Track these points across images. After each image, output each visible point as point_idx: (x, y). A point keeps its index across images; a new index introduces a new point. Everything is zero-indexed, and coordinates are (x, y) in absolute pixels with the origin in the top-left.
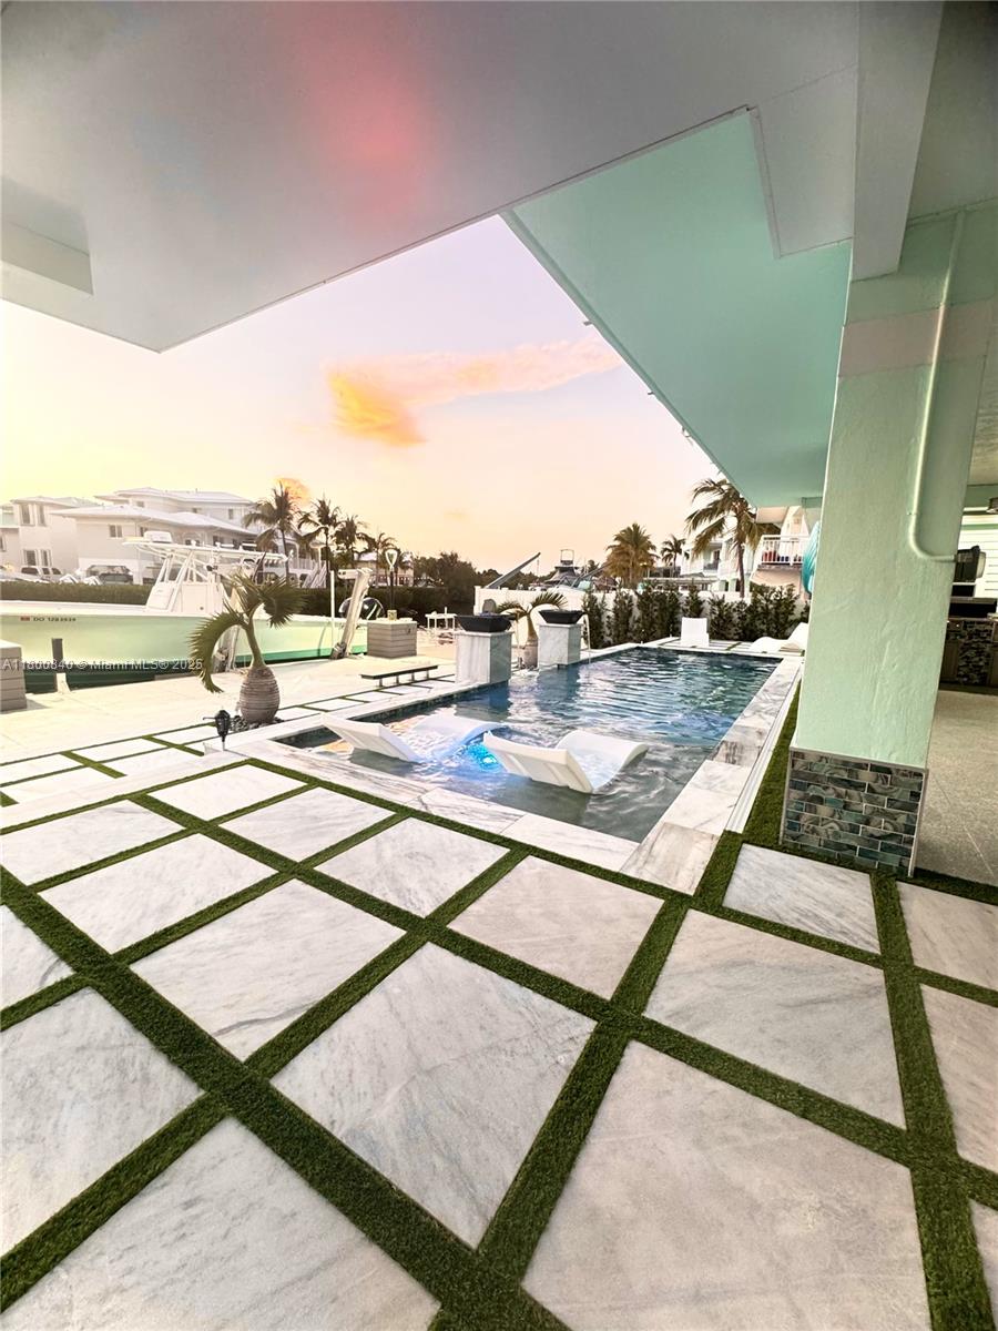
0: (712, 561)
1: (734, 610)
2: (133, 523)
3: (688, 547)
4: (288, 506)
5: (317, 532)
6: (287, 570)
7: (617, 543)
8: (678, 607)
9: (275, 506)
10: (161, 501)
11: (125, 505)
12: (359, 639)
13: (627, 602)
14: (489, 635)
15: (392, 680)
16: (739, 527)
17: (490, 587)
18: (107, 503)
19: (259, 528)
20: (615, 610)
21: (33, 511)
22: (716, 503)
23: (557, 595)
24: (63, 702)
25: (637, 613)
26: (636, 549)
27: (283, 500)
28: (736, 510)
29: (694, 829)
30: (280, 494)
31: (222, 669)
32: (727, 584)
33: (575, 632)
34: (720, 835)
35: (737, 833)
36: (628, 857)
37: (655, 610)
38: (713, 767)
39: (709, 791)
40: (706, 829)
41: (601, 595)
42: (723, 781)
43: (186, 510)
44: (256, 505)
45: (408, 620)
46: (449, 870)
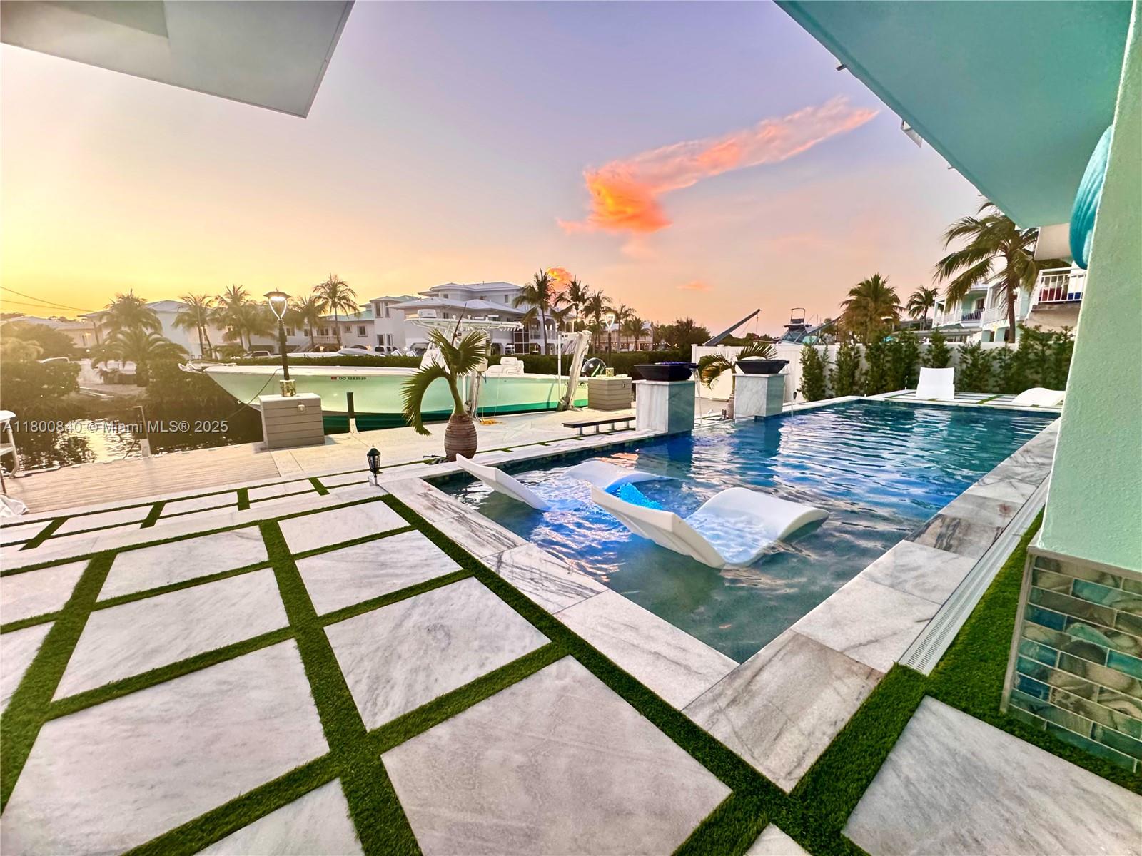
0: (973, 309)
1: (994, 358)
2: (439, 310)
3: (941, 297)
4: (546, 288)
5: (569, 309)
6: (546, 341)
7: (853, 298)
8: (919, 357)
9: (536, 289)
10: (459, 293)
11: (435, 298)
12: (581, 394)
13: (853, 353)
14: (667, 383)
15: (592, 429)
16: (1010, 267)
17: (707, 345)
18: (423, 297)
19: (524, 308)
20: (839, 363)
21: (383, 307)
25: (865, 365)
26: (876, 300)
27: (543, 283)
28: (1005, 249)
29: (841, 653)
30: (540, 278)
32: (993, 334)
33: (776, 382)
34: (885, 671)
35: (919, 674)
36: (708, 686)
37: (887, 361)
38: (911, 551)
39: (891, 589)
40: (864, 656)
41: (823, 347)
42: (923, 576)
43: (476, 298)
44: (523, 289)
45: (625, 377)
46: (456, 659)
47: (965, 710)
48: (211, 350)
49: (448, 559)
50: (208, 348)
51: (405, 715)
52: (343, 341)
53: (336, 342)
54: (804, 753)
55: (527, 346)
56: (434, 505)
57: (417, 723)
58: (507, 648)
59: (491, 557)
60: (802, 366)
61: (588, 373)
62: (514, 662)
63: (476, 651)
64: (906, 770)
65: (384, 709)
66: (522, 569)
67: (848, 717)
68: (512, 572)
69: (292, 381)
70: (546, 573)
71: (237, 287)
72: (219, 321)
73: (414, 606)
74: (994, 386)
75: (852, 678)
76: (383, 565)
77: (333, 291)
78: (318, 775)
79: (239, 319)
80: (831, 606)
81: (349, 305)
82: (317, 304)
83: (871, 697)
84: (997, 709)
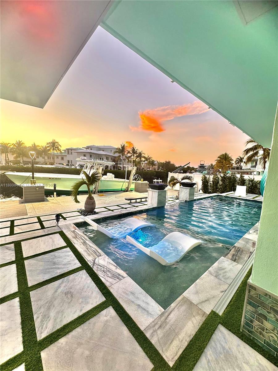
0: (254, 164)
1: (258, 184)
2: (89, 154)
3: (245, 160)
4: (124, 149)
5: (131, 156)
6: (123, 166)
7: (219, 159)
8: (236, 181)
9: (121, 149)
10: (96, 148)
11: (88, 149)
12: (133, 186)
13: (217, 179)
14: (157, 191)
16: (264, 154)
17: (173, 173)
18: (84, 149)
19: (117, 155)
20: (213, 181)
21: (70, 151)
22: (255, 146)
23: (190, 177)
24: (53, 200)
25: (221, 183)
26: (225, 161)
27: (123, 147)
28: (263, 148)
29: (196, 305)
30: (122, 146)
31: (94, 193)
32: (259, 172)
33: (192, 190)
34: (208, 313)
35: (218, 315)
36: (153, 320)
37: (227, 182)
38: (224, 262)
39: (215, 278)
40: (203, 307)
41: (209, 176)
42: (225, 272)
43: (101, 150)
44: (117, 149)
45: (147, 182)
46: (73, 307)
47: (230, 330)
48: (9, 162)
49: (77, 261)
50: (8, 161)
51: (52, 333)
52: (55, 161)
53: (53, 161)
54: (179, 349)
55: (117, 167)
56: (76, 236)
57: (55, 337)
58: (91, 302)
59: (91, 261)
60: (202, 181)
61: (135, 179)
62: (92, 309)
63: (80, 304)
64: (209, 356)
65: (45, 330)
66: (101, 266)
67: (194, 333)
68: (97, 268)
69: (35, 180)
70: (109, 268)
71: (20, 141)
72: (13, 152)
73: (62, 282)
74: (258, 192)
75: (198, 316)
76: (54, 263)
77: (54, 145)
78: (17, 361)
79: (20, 152)
80: (196, 285)
81: (59, 150)
82: (47, 149)
83: (203, 325)
84: (239, 330)
